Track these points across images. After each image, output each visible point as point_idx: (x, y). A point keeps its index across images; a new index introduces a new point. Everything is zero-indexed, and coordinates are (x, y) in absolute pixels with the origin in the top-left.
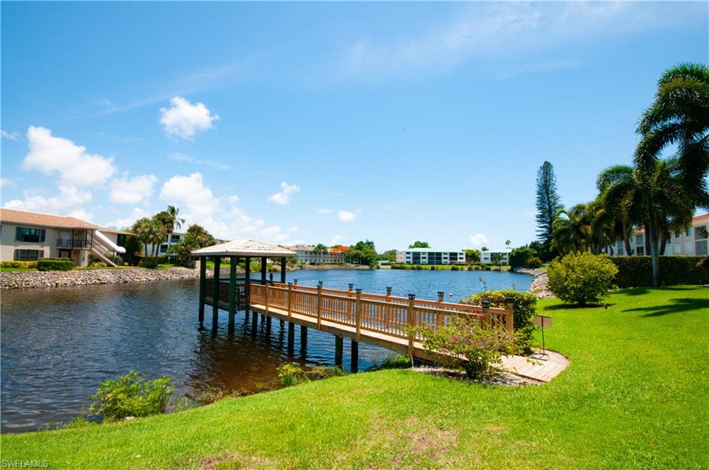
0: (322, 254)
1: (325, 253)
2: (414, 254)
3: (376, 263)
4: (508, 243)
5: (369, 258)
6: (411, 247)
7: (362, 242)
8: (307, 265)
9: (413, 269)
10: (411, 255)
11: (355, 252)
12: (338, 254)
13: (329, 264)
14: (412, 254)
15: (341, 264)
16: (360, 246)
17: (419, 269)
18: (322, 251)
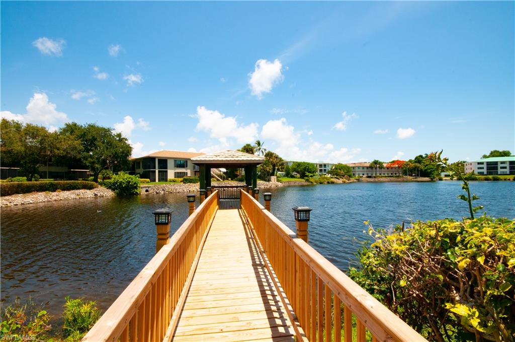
0: (378, 169)
1: (381, 167)
2: (488, 163)
3: (439, 174)
5: (429, 171)
6: (485, 157)
7: (421, 156)
8: (364, 178)
9: (487, 179)
10: (485, 166)
11: (412, 165)
12: (395, 168)
13: (386, 177)
14: (485, 164)
15: (399, 176)
16: (419, 159)
17: (496, 179)
18: (378, 166)
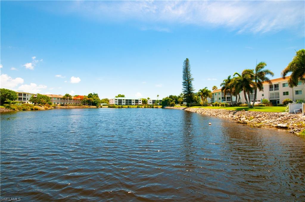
0: (68, 100)
1: (70, 99)
2: (119, 100)
3: (100, 105)
4: (158, 96)
5: (96, 102)
6: (116, 97)
7: (91, 94)
8: (59, 106)
9: (119, 107)
10: (117, 101)
11: (88, 99)
12: (78, 100)
13: (73, 105)
14: (118, 100)
15: (80, 105)
16: (90, 96)
17: (122, 107)
18: (69, 98)
